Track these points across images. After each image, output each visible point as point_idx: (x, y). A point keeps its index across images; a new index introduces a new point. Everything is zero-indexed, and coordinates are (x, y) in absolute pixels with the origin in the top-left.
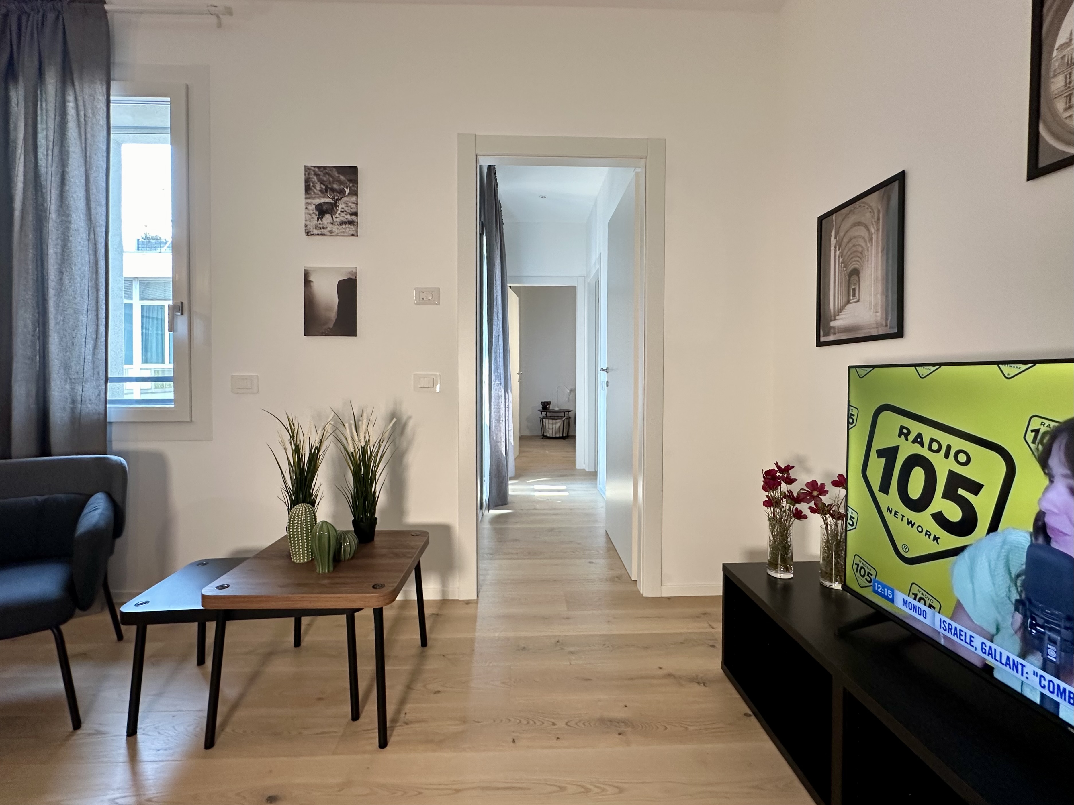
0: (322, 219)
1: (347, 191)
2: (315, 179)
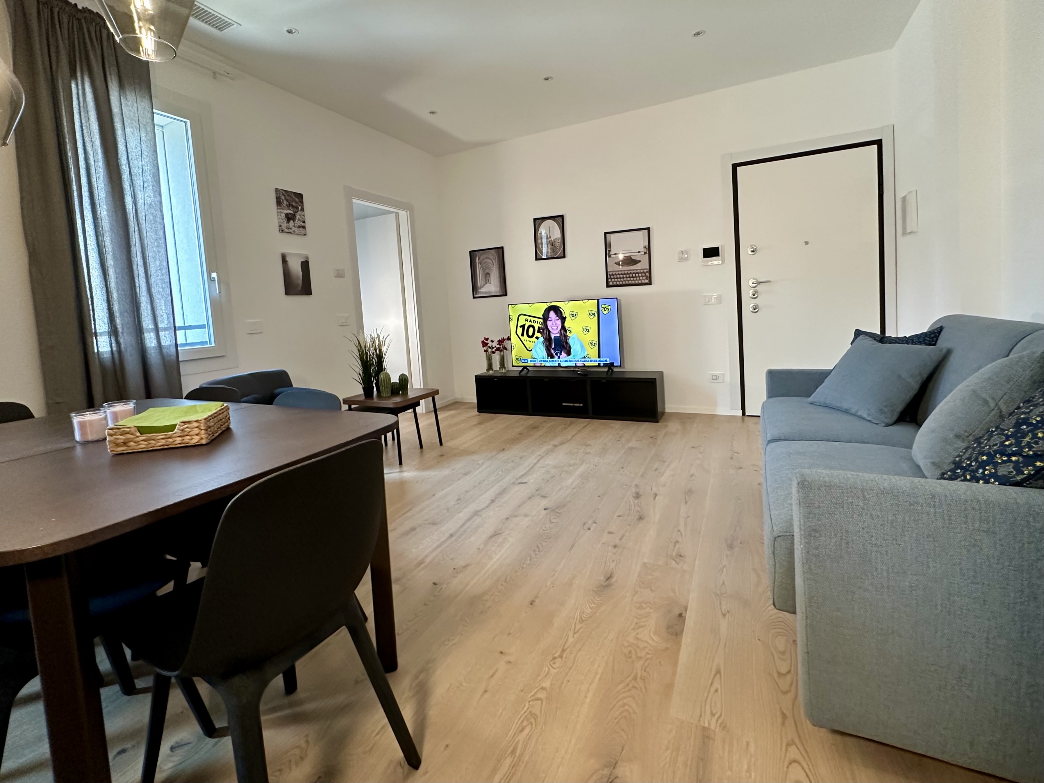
0: (289, 223)
1: (300, 208)
2: (283, 197)
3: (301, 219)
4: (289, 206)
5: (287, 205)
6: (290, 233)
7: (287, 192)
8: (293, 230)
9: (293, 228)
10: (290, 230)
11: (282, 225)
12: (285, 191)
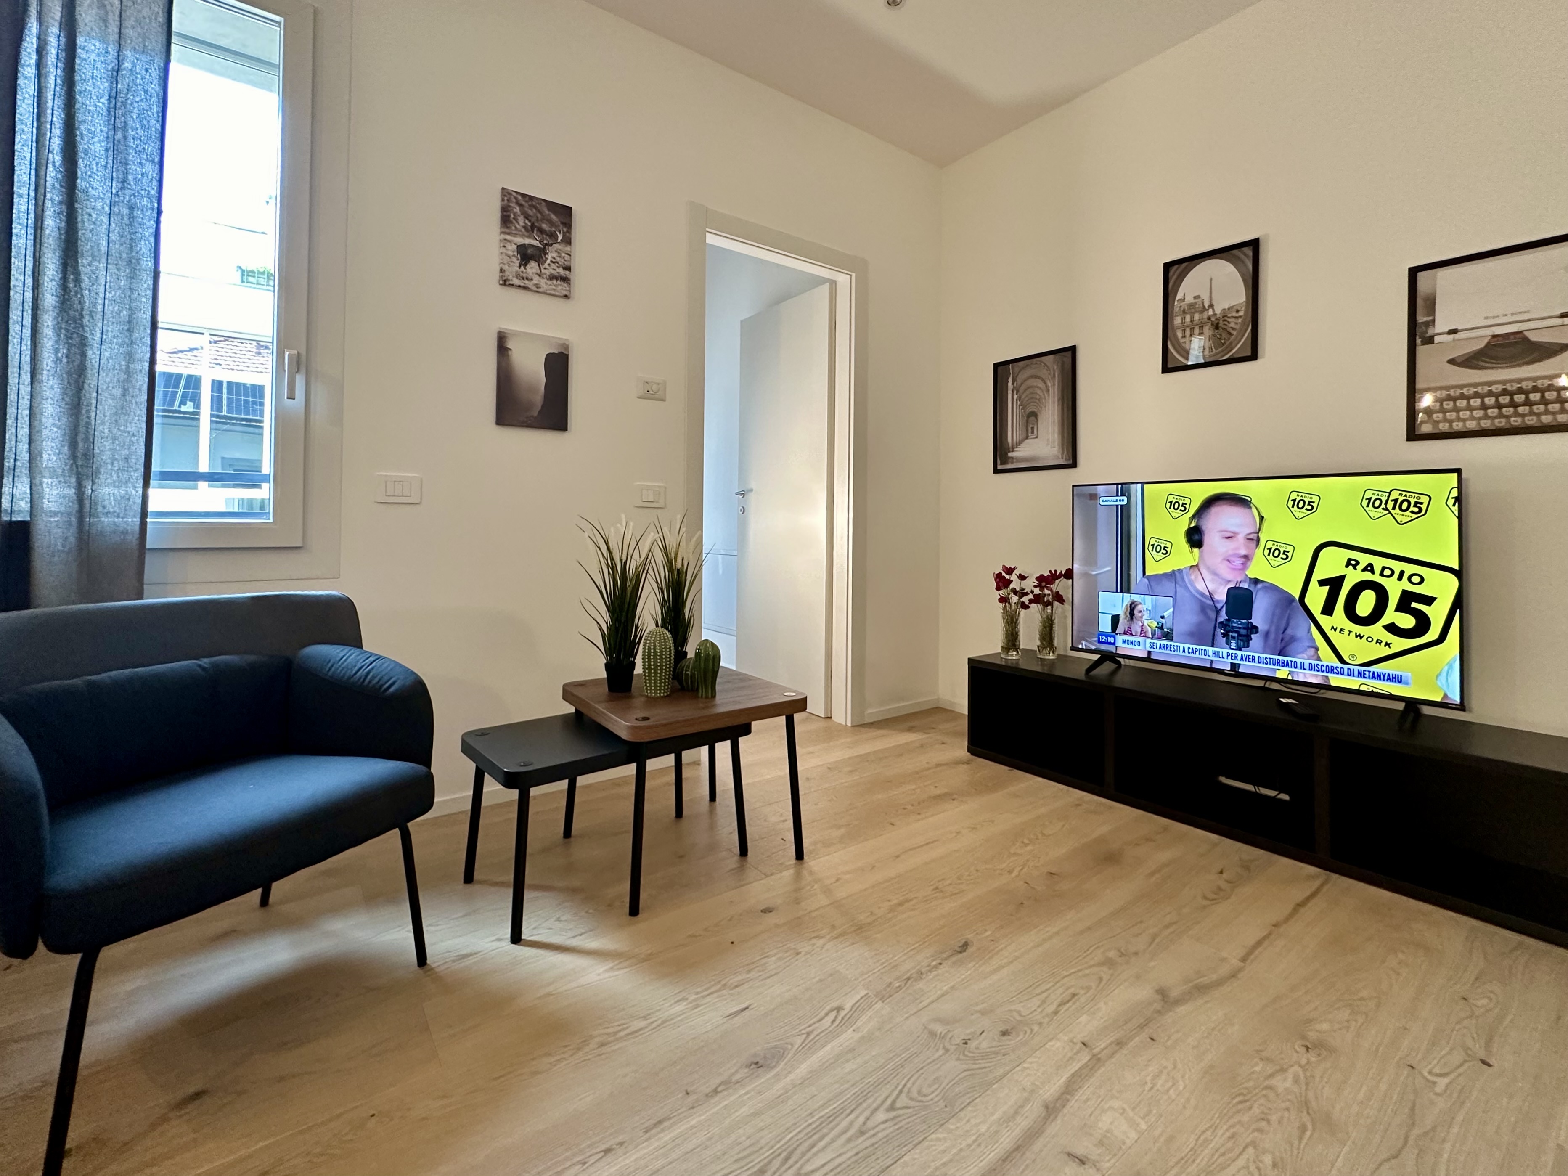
0: (525, 265)
1: (560, 237)
2: (517, 209)
3: (558, 259)
4: (531, 229)
5: (524, 227)
6: (525, 288)
7: (531, 198)
8: (535, 282)
9: (537, 277)
10: (527, 282)
11: (506, 267)
12: (523, 195)
